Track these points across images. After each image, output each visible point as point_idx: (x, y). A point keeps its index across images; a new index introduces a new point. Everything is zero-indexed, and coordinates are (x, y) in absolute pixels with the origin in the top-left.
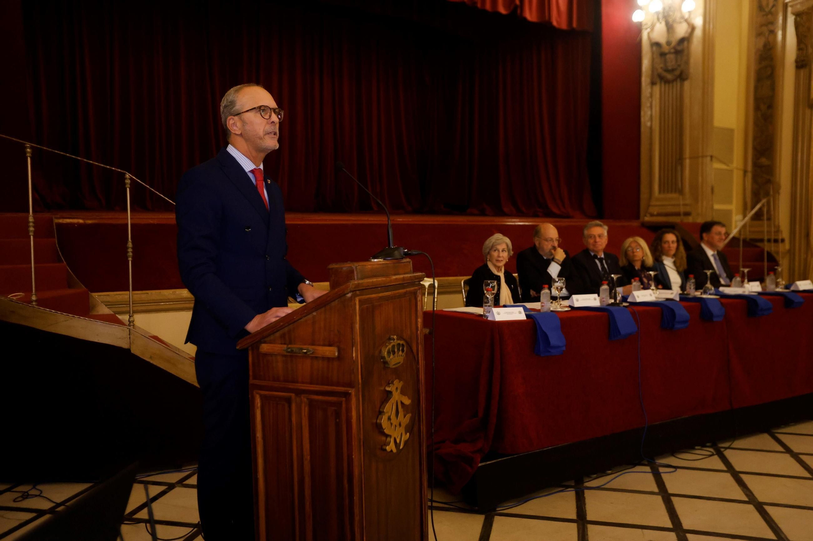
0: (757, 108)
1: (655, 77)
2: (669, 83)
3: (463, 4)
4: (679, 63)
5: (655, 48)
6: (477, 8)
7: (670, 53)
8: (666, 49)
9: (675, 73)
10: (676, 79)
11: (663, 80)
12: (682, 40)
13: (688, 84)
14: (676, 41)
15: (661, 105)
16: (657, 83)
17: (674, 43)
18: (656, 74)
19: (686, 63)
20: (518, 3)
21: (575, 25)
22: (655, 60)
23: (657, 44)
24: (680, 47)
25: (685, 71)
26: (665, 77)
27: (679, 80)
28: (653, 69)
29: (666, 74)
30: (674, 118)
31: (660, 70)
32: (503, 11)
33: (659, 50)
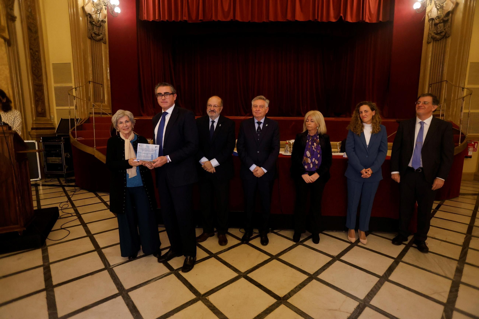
1: (429, 39)
2: (438, 41)
3: (310, 21)
4: (445, 28)
5: (431, 22)
6: (319, 22)
7: (440, 23)
8: (437, 21)
9: (442, 34)
10: (443, 38)
11: (434, 39)
12: (448, 14)
13: (449, 40)
14: (443, 15)
15: (432, 54)
16: (431, 42)
17: (442, 17)
18: (430, 37)
19: (449, 27)
20: (342, 15)
21: (381, 19)
22: (431, 29)
23: (432, 19)
24: (447, 18)
25: (448, 32)
26: (435, 38)
27: (444, 38)
28: (429, 34)
29: (436, 36)
30: (439, 61)
31: (433, 34)
32: (333, 20)
33: (434, 23)
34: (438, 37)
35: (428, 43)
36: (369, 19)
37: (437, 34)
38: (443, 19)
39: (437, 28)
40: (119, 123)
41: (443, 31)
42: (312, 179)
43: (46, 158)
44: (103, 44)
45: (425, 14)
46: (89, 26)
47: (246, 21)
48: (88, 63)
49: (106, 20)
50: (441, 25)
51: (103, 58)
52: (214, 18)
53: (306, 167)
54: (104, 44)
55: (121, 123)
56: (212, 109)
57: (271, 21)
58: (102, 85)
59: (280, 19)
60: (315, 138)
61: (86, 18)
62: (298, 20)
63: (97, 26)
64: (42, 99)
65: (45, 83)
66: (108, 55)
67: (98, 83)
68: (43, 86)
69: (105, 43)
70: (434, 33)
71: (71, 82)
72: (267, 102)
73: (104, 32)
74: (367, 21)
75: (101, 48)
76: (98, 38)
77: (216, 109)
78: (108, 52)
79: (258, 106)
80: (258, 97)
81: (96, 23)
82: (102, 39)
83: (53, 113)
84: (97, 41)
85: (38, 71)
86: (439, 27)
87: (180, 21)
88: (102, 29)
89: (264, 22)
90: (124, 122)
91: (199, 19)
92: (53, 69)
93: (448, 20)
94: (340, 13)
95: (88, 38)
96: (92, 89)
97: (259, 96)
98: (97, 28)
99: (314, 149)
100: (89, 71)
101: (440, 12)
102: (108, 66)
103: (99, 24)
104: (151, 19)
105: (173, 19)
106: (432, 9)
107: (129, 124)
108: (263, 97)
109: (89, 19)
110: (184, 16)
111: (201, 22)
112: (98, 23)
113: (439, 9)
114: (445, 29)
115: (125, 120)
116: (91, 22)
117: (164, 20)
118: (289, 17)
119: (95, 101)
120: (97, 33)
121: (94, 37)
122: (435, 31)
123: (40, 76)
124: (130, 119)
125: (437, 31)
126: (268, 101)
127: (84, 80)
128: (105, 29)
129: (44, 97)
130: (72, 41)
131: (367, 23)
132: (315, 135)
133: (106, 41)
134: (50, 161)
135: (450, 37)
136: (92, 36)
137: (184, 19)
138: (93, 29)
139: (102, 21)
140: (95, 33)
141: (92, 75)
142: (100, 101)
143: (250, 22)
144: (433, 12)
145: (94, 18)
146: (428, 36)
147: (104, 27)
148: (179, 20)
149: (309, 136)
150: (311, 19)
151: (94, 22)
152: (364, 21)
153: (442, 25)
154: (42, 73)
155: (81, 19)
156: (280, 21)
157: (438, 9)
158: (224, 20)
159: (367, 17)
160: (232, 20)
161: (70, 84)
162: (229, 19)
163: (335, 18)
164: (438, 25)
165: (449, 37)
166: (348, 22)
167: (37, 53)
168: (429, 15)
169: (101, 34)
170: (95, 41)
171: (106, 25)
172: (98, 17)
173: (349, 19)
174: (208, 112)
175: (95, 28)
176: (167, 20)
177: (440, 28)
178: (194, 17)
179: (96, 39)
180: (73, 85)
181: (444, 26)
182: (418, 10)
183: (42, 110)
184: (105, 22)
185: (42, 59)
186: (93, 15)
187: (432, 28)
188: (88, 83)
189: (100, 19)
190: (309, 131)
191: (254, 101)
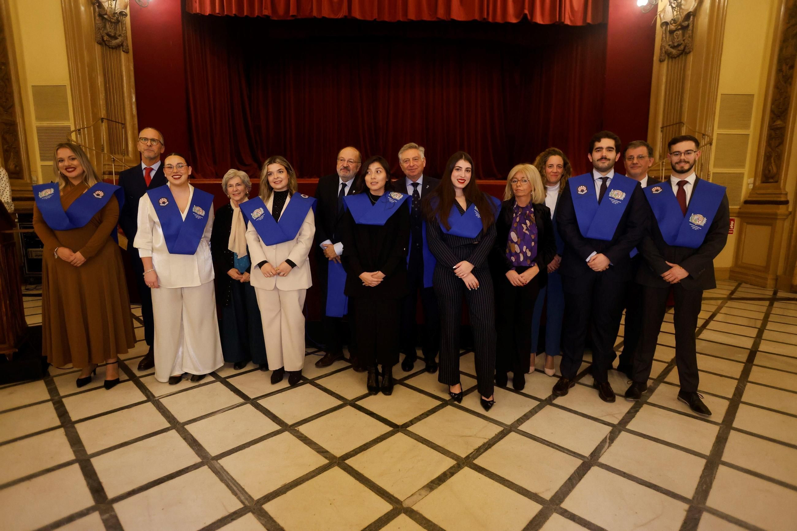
0: (779, 70)
1: (663, 55)
2: (675, 58)
3: (475, 21)
4: (684, 38)
5: (664, 27)
6: (489, 22)
7: (677, 30)
8: (673, 27)
9: (680, 48)
10: (682, 54)
11: (670, 56)
12: (688, 16)
13: (691, 58)
14: (682, 18)
15: (667, 79)
16: (665, 60)
17: (680, 20)
18: (664, 52)
19: (689, 37)
20: (526, 12)
21: (589, 21)
22: (664, 39)
23: (666, 24)
24: (687, 23)
25: (688, 45)
26: (671, 53)
27: (684, 54)
28: (662, 47)
29: (672, 50)
30: (677, 90)
31: (667, 47)
32: (514, 20)
33: (668, 29)
34: (674, 51)
35: (661, 61)
36: (571, 21)
37: (673, 47)
38: (680, 25)
39: (673, 39)
40: (228, 186)
41: (682, 43)
42: (522, 280)
43: (26, 250)
44: (122, 53)
45: (657, 15)
46: (97, 22)
47: (369, 18)
48: (98, 86)
49: (128, 11)
50: (678, 32)
51: (125, 78)
52: (315, 14)
53: (513, 259)
54: (125, 54)
55: (231, 186)
56: (345, 165)
57: (411, 19)
58: (124, 125)
59: (426, 17)
60: (528, 212)
61: (92, 8)
62: (456, 18)
63: (111, 22)
64: (15, 148)
65: (19, 120)
66: (132, 74)
67: (116, 122)
68: (17, 124)
69: (127, 52)
70: (669, 45)
71: (68, 119)
72: (422, 151)
73: (124, 32)
74: (568, 22)
75: (120, 61)
76: (114, 42)
77: (351, 166)
78: (132, 68)
79: (411, 160)
80: (405, 145)
81: (109, 16)
82: (122, 45)
83: (36, 171)
84: (112, 48)
85: (7, 99)
86: (676, 36)
87: (258, 16)
88: (120, 28)
89: (399, 22)
90: (234, 185)
91: (291, 14)
92: (34, 95)
93: (688, 26)
94: (523, 8)
95: (97, 43)
96: (106, 132)
97: (408, 145)
98: (112, 26)
99: (524, 230)
100: (99, 100)
101: (677, 12)
102: (133, 91)
103: (116, 19)
104: (208, 11)
105: (245, 14)
106: (665, 6)
107: (240, 188)
108: (413, 144)
109: (97, 10)
110: (265, 9)
111: (293, 18)
112: (114, 17)
113: (675, 8)
114: (684, 40)
115: (236, 183)
116: (101, 16)
117: (230, 14)
118: (441, 13)
119: (112, 151)
120: (113, 35)
121: (106, 40)
122: (671, 43)
123: (10, 108)
124: (243, 182)
125: (673, 43)
126: (422, 149)
127: (91, 115)
128: (126, 28)
129: (19, 144)
130: (67, 49)
131: (567, 25)
132: (527, 207)
133: (128, 49)
134: (34, 254)
135: (692, 54)
136: (103, 39)
137: (264, 14)
138: (105, 27)
139: (121, 13)
140: (108, 35)
141: (105, 108)
142: (120, 152)
143: (377, 20)
144: (667, 12)
145: (106, 8)
146: (661, 49)
147: (123, 24)
148: (256, 15)
149: (518, 207)
150: (477, 17)
151: (106, 14)
152: (563, 23)
153: (680, 32)
154: (13, 101)
155: (82, 8)
156: (425, 19)
157: (673, 8)
158: (332, 16)
159: (567, 16)
160: (345, 16)
161: (67, 122)
162: (340, 16)
163: (517, 17)
164: (675, 33)
165: (690, 52)
166: (536, 24)
167: (3, 67)
168: (662, 16)
169: (120, 35)
170: (109, 48)
171: (128, 20)
172: (113, 6)
173: (539, 19)
174: (338, 170)
175: (108, 26)
176: (235, 14)
177: (678, 38)
178: (281, 10)
179: (110, 44)
180: (71, 124)
181: (683, 35)
182: (644, 7)
183: (16, 167)
184: (126, 15)
185: (13, 78)
186: (105, 2)
187: (666, 38)
188: (100, 121)
189: (118, 11)
190: (516, 199)
191: (402, 153)
